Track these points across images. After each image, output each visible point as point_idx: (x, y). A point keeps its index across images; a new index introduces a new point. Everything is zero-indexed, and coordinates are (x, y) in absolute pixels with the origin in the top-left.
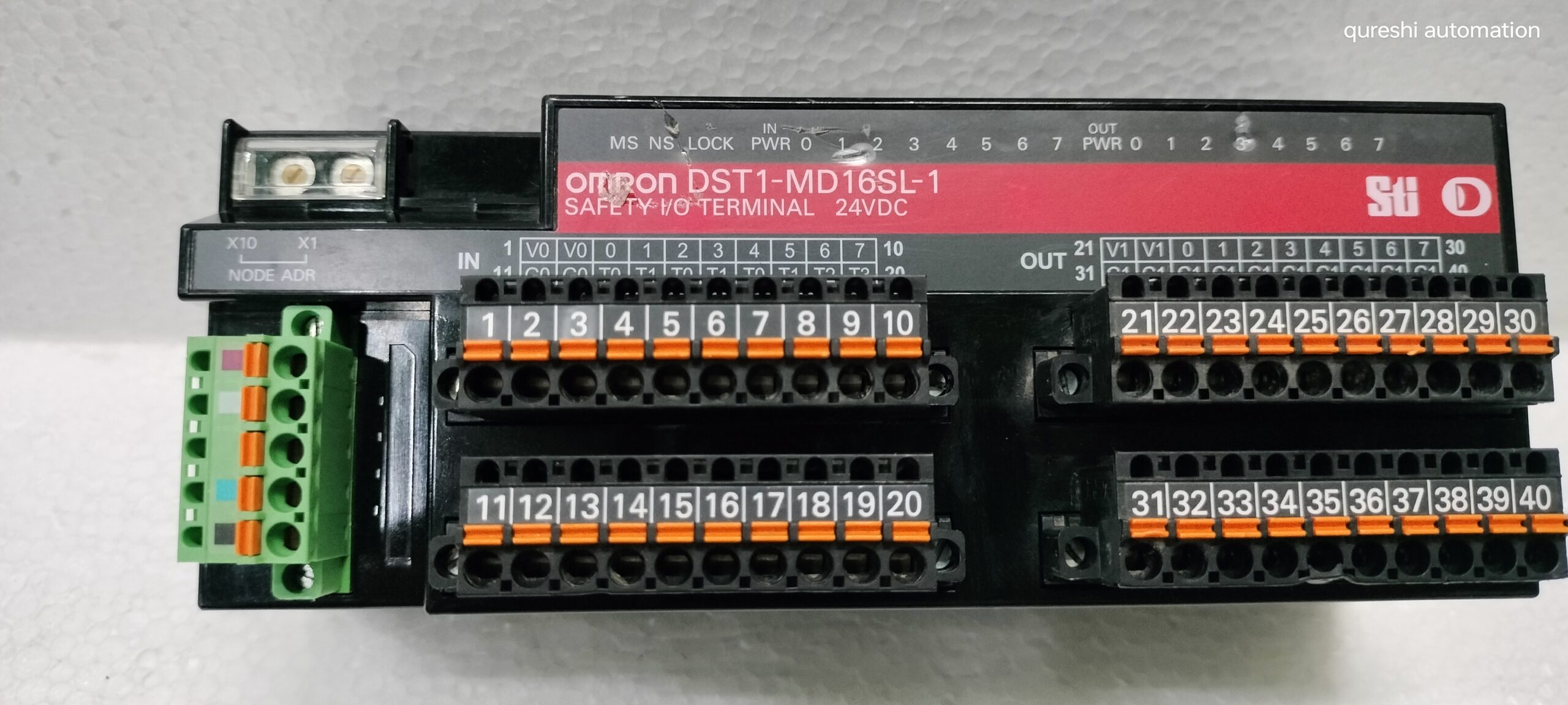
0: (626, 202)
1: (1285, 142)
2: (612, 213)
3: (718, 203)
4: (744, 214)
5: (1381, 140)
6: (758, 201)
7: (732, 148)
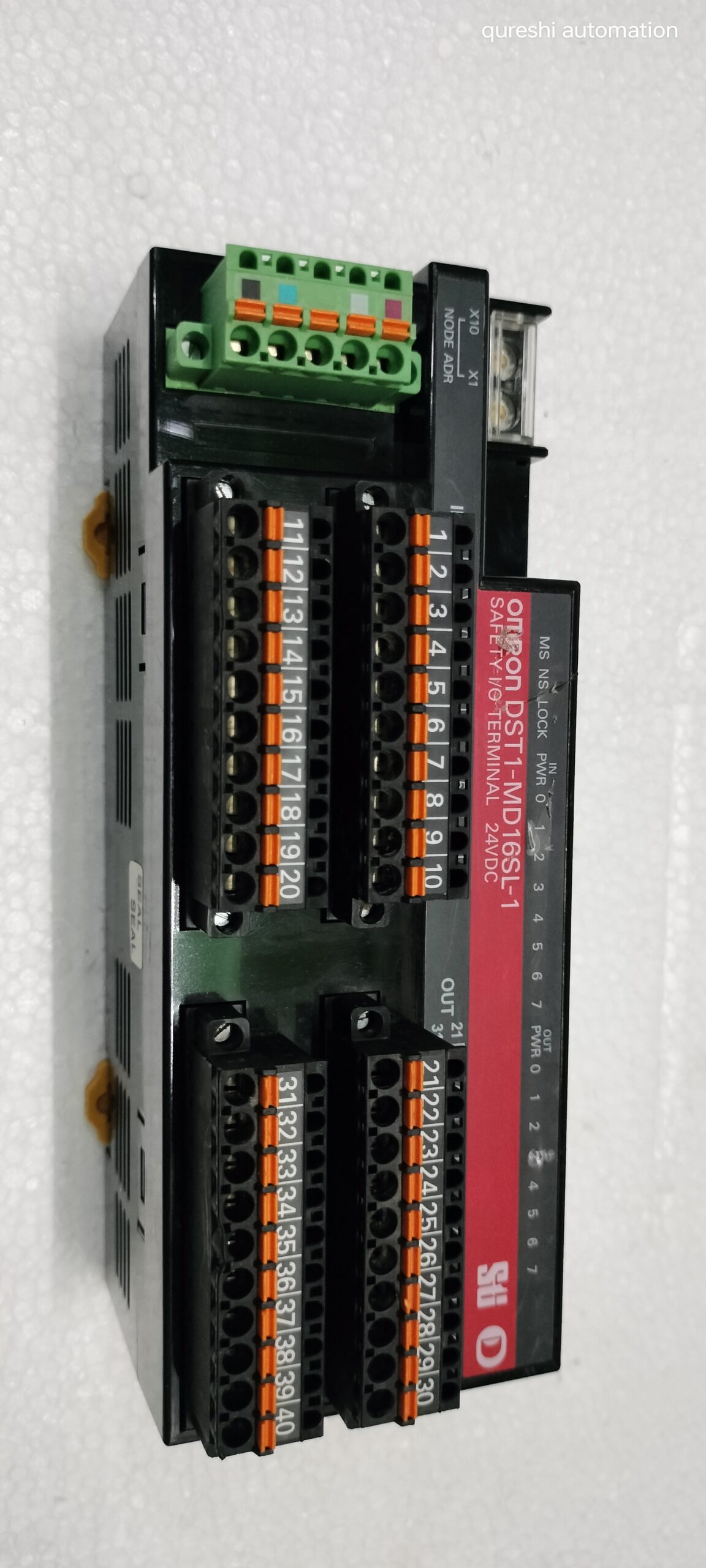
0: (499, 649)
1: (535, 1191)
2: (491, 636)
3: (497, 725)
4: (489, 747)
5: (535, 1271)
6: (498, 758)
7: (538, 737)
